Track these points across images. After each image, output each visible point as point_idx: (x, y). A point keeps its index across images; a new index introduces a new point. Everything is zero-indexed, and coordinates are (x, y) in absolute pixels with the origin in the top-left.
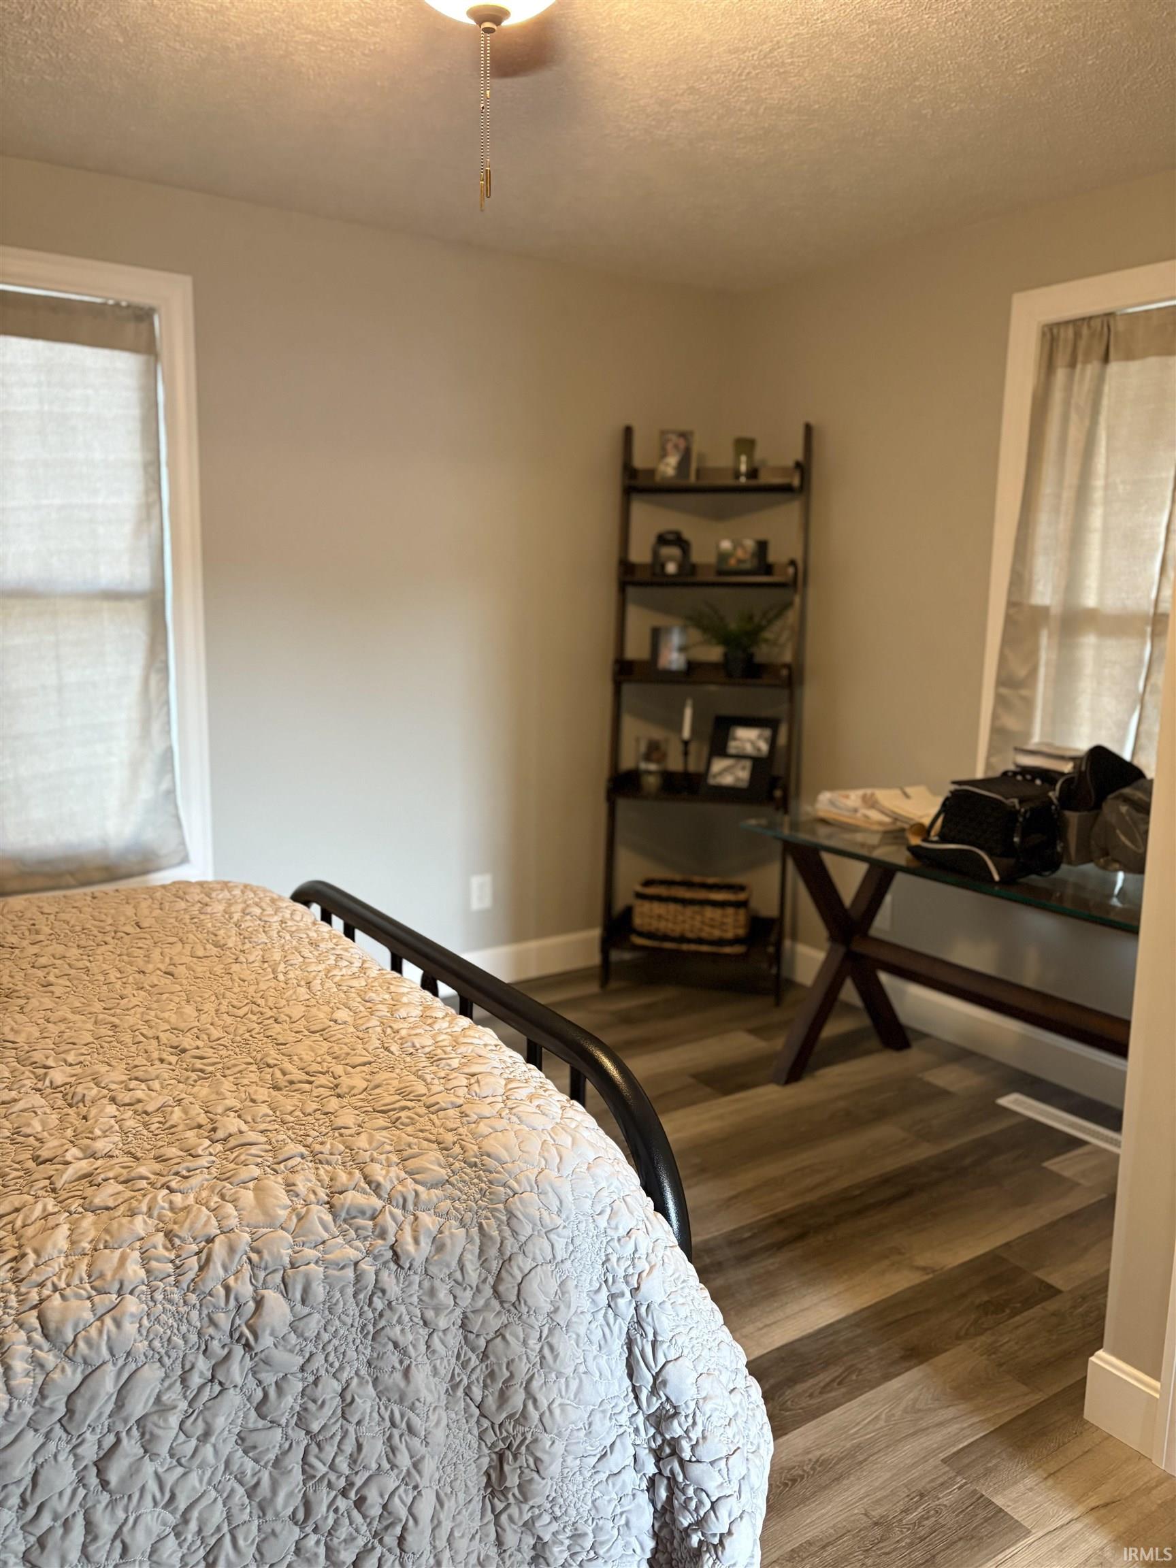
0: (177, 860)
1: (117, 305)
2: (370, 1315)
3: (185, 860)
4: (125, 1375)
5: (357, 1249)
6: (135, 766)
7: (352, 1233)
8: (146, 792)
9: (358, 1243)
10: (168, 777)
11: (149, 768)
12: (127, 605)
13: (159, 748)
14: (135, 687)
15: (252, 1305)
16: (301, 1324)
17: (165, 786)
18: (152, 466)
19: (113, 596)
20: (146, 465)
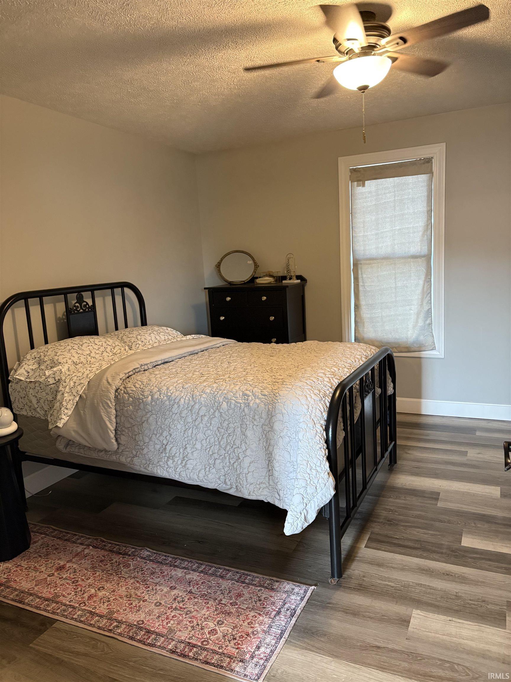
0: (431, 348)
1: (421, 159)
2: (242, 415)
3: (434, 349)
4: (200, 407)
5: (242, 401)
6: (418, 314)
7: (243, 398)
8: (421, 323)
9: (243, 401)
10: (430, 319)
11: (422, 315)
12: (419, 260)
13: (426, 308)
14: (420, 288)
15: (221, 403)
16: (228, 411)
17: (428, 322)
18: (429, 212)
19: (415, 257)
20: (428, 212)
